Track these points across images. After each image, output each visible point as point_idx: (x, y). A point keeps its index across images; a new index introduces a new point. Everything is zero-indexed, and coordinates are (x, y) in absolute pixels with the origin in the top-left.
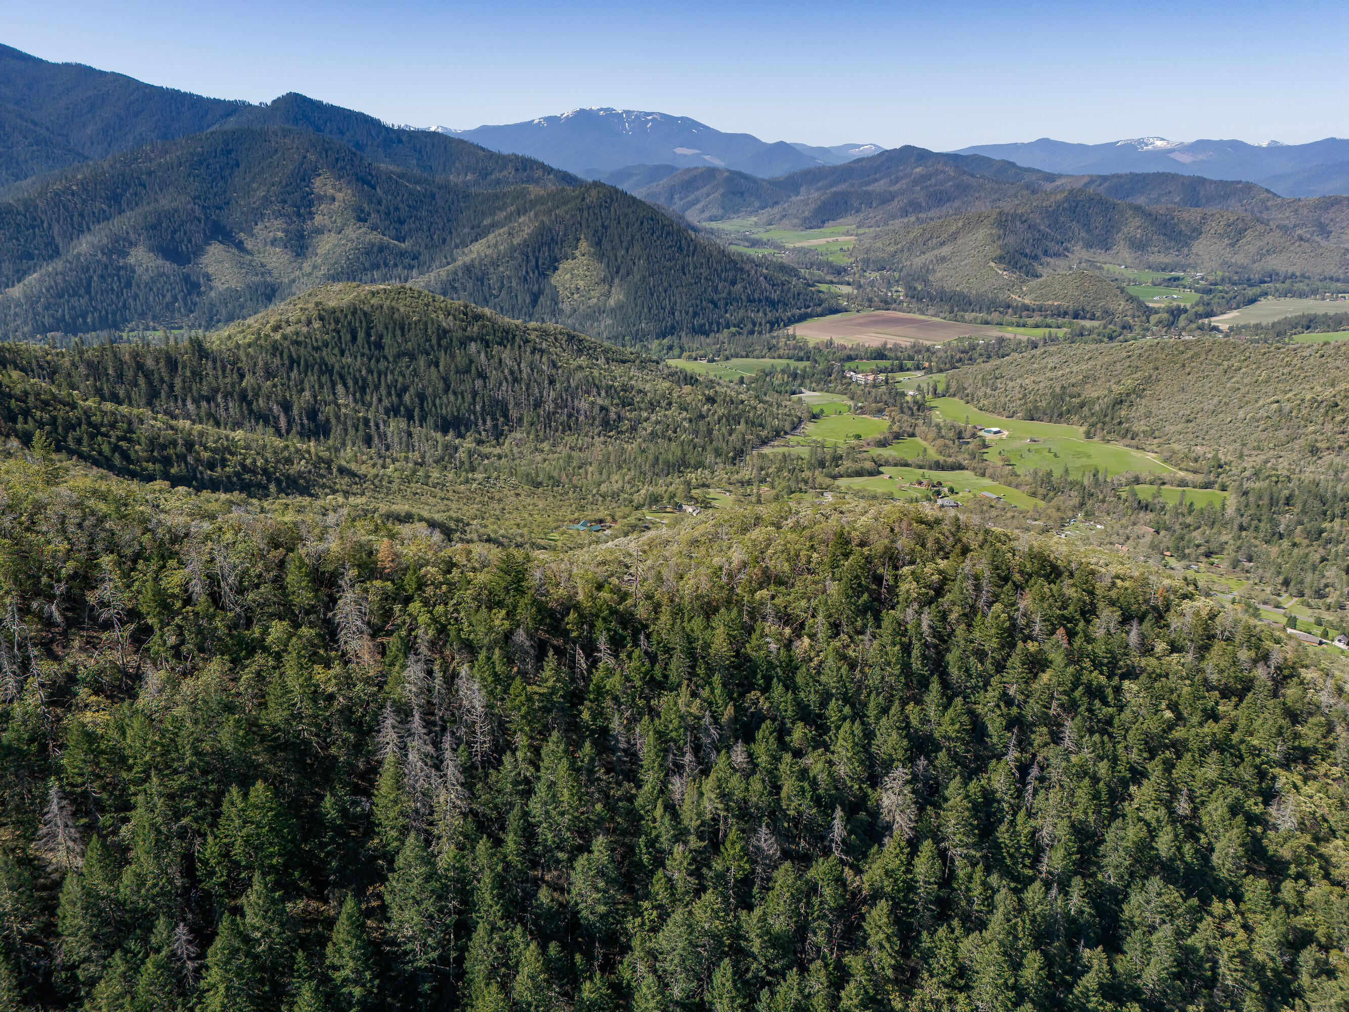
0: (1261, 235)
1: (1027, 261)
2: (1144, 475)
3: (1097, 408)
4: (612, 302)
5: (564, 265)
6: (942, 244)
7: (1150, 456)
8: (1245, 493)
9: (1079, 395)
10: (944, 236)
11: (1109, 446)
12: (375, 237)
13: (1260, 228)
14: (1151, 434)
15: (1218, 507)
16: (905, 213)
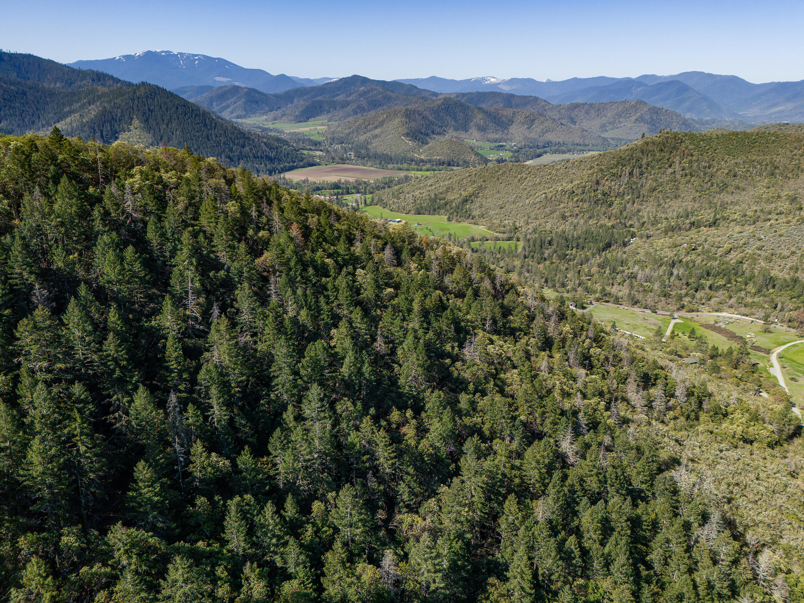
0: (542, 123)
1: (422, 136)
2: (477, 237)
3: (454, 205)
6: (376, 128)
7: (481, 227)
8: (529, 240)
9: (445, 199)
10: (376, 123)
11: (460, 224)
13: (542, 119)
14: (482, 216)
15: (513, 248)
16: (356, 113)
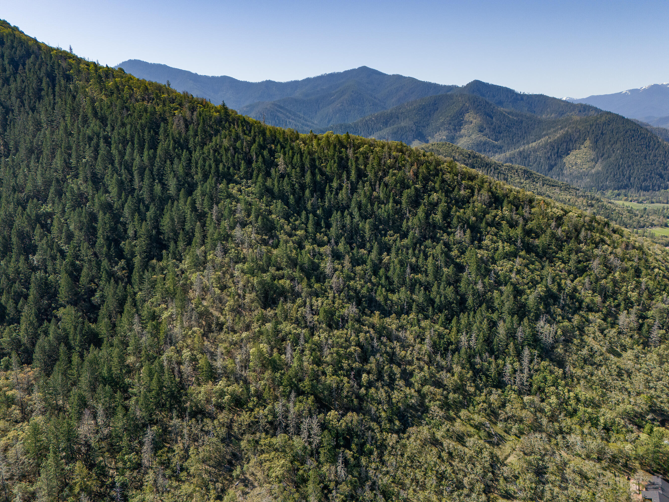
4: (593, 171)
5: (574, 152)
12: (484, 139)
